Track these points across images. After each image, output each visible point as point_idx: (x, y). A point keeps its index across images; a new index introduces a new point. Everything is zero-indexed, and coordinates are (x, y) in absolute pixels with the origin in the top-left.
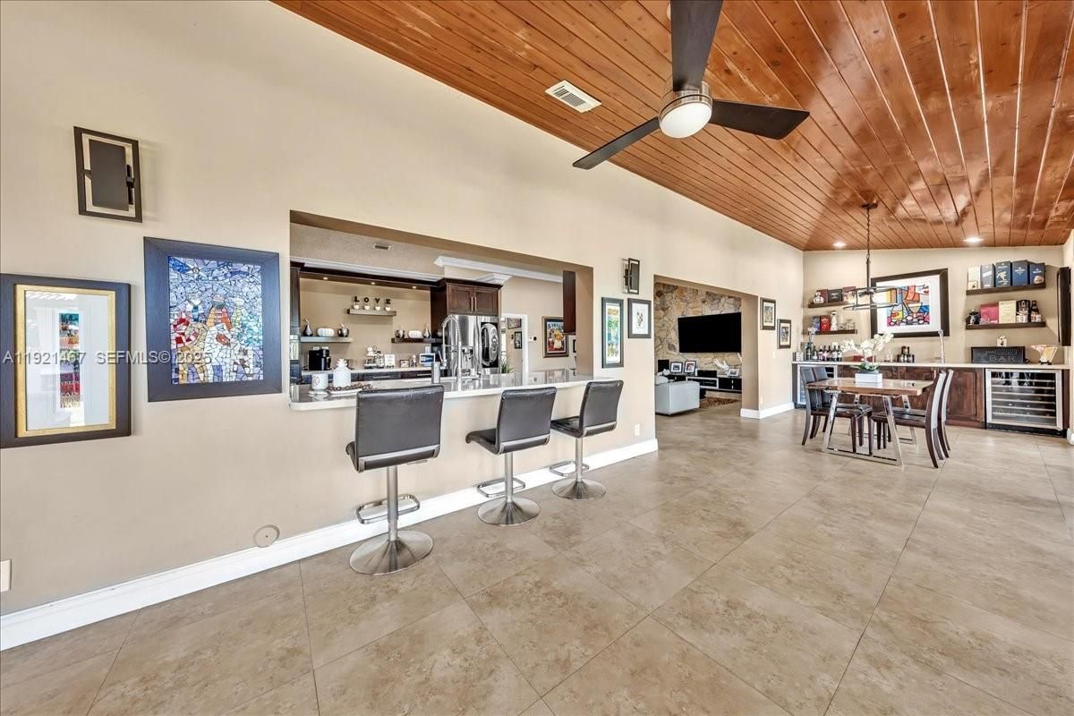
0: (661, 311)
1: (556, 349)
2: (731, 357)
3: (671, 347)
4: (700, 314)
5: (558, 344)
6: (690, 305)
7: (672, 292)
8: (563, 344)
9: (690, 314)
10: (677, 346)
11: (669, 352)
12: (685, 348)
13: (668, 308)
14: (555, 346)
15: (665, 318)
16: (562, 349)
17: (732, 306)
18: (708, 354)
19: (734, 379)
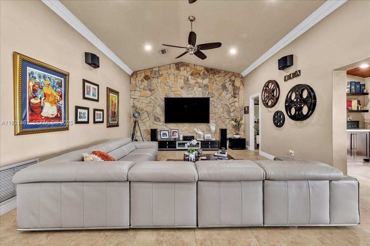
0: (148, 91)
1: (47, 119)
2: (203, 126)
3: (157, 119)
4: (179, 97)
5: (49, 110)
6: (172, 89)
7: (157, 78)
8: (59, 110)
9: (173, 96)
10: (163, 118)
11: (155, 122)
12: (169, 119)
13: (154, 90)
14: (45, 113)
15: (152, 97)
16: (58, 118)
17: (201, 93)
18: (185, 124)
19: (210, 141)
